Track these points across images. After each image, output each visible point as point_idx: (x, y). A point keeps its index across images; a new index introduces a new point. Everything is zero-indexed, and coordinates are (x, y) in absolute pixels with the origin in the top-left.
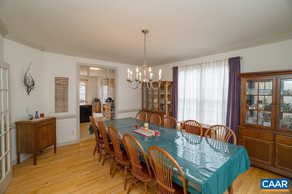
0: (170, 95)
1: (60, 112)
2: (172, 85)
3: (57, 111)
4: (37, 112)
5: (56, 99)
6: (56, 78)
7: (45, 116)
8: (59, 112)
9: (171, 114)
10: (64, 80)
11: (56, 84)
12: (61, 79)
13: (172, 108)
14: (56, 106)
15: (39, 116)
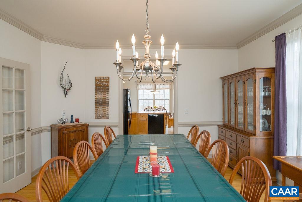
0: (269, 97)
1: (100, 118)
2: (273, 74)
3: (97, 117)
4: (72, 116)
5: (96, 103)
6: (96, 77)
7: (80, 121)
8: (98, 119)
9: (272, 137)
10: (104, 79)
11: (97, 85)
12: (101, 79)
13: (274, 123)
14: (96, 110)
15: (74, 120)
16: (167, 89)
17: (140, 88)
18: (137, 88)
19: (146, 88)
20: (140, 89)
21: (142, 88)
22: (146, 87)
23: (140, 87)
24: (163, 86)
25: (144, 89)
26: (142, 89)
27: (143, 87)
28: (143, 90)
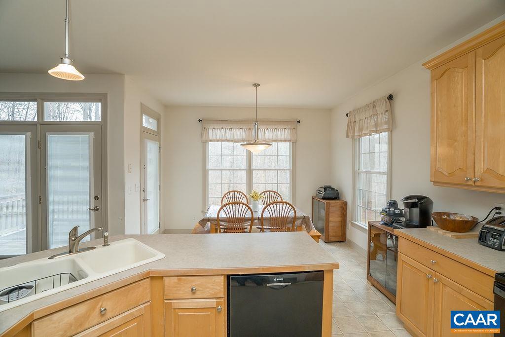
16: (285, 141)
17: (211, 138)
18: (204, 138)
19: (228, 137)
20: (211, 141)
21: (218, 138)
22: (229, 134)
23: (212, 134)
24: (275, 132)
25: (222, 140)
26: (218, 141)
27: (219, 133)
28: (220, 143)
